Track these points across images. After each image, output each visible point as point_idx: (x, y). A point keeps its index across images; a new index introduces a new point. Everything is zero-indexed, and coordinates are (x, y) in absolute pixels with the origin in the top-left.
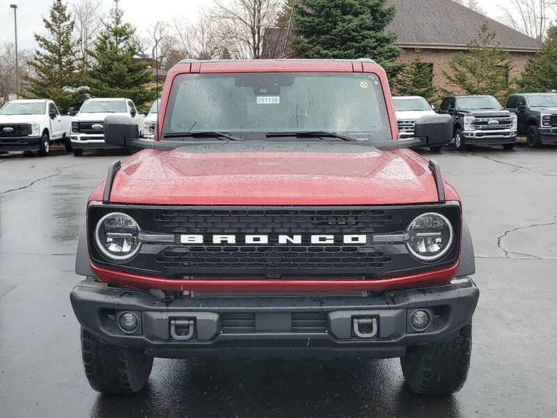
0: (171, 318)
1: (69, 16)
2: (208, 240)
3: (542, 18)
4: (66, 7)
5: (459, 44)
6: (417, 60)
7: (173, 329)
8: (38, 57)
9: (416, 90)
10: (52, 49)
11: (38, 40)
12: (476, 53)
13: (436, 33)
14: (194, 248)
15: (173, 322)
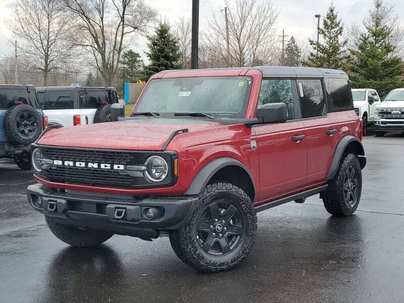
1: (339, 23)
4: (336, 16)
8: (311, 58)
10: (323, 50)
11: (311, 44)
14: (58, 167)
15: (49, 202)
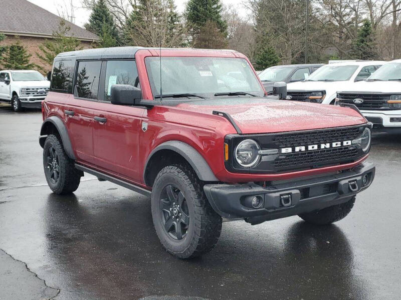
0: (281, 195)
2: (293, 150)
3: (72, 17)
5: (40, 33)
6: (17, 44)
7: (283, 201)
9: (20, 65)
12: (59, 40)
13: (23, 24)
14: (287, 155)
15: (282, 197)
